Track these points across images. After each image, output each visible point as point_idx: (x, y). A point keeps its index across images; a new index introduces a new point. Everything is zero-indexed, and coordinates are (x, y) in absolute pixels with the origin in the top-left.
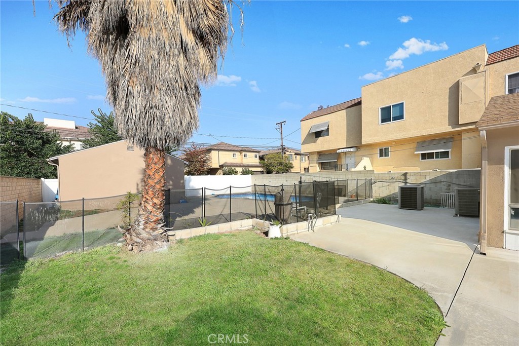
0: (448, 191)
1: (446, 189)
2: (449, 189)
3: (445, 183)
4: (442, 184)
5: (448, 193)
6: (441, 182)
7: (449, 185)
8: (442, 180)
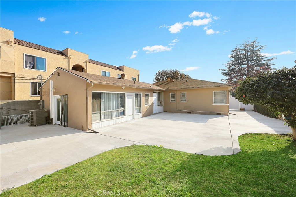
0: (8, 114)
1: (7, 113)
2: (9, 113)
3: (5, 109)
4: (4, 110)
5: (8, 115)
6: (2, 108)
7: (9, 110)
8: (3, 107)
